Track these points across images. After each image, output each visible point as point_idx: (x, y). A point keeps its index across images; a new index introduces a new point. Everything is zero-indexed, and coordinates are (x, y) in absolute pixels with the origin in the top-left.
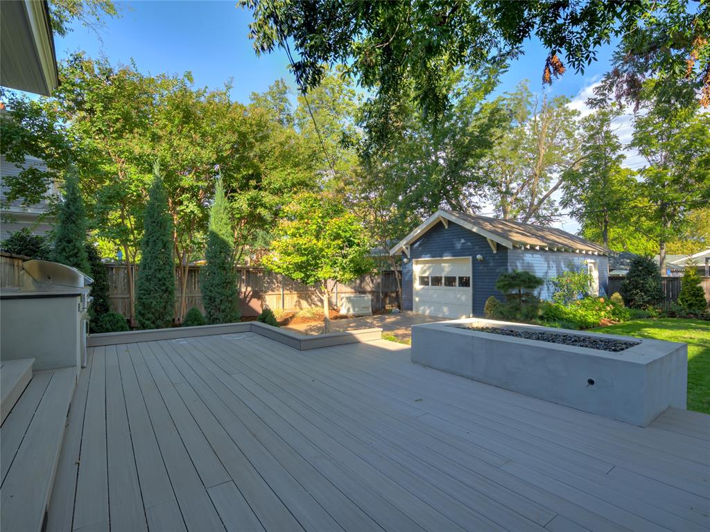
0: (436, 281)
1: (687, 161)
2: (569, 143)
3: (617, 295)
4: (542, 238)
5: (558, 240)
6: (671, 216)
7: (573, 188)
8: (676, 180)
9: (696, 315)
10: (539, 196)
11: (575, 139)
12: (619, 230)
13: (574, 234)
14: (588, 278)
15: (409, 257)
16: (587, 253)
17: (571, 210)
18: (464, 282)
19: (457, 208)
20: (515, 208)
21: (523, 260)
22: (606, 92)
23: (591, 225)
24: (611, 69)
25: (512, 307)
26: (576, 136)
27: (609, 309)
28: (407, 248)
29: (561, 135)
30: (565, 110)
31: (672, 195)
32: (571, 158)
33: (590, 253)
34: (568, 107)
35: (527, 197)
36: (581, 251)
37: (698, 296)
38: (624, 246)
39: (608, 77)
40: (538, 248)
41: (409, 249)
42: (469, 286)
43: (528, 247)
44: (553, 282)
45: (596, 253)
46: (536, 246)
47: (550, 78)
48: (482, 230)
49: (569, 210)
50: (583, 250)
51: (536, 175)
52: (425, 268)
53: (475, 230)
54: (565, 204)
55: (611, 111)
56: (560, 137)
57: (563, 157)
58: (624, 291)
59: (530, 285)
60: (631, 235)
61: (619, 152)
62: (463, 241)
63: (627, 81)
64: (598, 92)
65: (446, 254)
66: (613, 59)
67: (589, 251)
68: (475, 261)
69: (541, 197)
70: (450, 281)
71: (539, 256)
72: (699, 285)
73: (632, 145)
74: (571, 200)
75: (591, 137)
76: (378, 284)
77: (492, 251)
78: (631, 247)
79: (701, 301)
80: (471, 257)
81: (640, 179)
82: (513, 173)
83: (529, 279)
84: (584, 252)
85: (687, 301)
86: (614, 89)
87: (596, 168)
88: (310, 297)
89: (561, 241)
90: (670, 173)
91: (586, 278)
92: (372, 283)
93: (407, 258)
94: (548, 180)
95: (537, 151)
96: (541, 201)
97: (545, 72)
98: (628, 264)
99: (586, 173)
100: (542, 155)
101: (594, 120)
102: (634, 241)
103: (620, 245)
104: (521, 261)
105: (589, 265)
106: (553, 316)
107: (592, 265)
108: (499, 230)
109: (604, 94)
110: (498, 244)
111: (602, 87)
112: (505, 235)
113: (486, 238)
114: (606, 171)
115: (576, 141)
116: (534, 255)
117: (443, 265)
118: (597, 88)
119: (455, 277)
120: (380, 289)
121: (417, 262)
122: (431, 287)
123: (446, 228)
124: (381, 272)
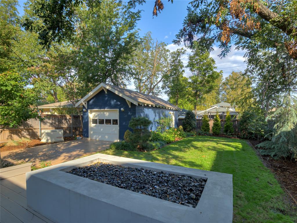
0: (101, 122)
1: (205, 75)
2: (165, 63)
3: (181, 127)
4: (153, 102)
5: (160, 103)
6: (199, 96)
7: (166, 82)
8: (201, 83)
9: (207, 134)
10: (154, 84)
11: (168, 62)
12: (182, 100)
13: (166, 101)
14: (171, 120)
15: (86, 108)
16: (170, 109)
17: (165, 91)
18: (115, 122)
19: (116, 85)
20: (144, 89)
21: (144, 113)
22: (180, 38)
23: (172, 97)
24: (182, 28)
25: (137, 136)
26: (168, 61)
27: (178, 133)
28: (85, 103)
29: (162, 59)
30: (164, 49)
31: (200, 88)
32: (166, 70)
33: (172, 109)
34: (165, 48)
35: (149, 84)
36: (168, 108)
37: (207, 127)
38: (183, 107)
39: (181, 31)
40: (150, 106)
41: (87, 104)
42: (117, 124)
43: (146, 105)
44: (157, 122)
45: (174, 109)
46: (150, 104)
47: (156, 12)
48: (124, 95)
49: (164, 91)
50: (169, 107)
51: (152, 75)
52: (96, 115)
53: (121, 95)
54: (163, 88)
55: (181, 51)
56: (162, 60)
57: (163, 69)
58: (184, 125)
59: (145, 124)
60: (185, 102)
61: (183, 69)
62: (115, 101)
63: (188, 34)
64: (177, 37)
65: (107, 108)
66: (183, 23)
67: (171, 108)
68: (120, 111)
69: (154, 85)
70: (108, 121)
71: (151, 109)
72: (208, 123)
73: (188, 66)
74: (165, 87)
75: (174, 61)
76: (71, 124)
77: (129, 106)
78: (185, 107)
79: (208, 129)
80: (118, 109)
81: (190, 80)
82: (144, 73)
83: (145, 121)
84: (169, 108)
85: (204, 129)
86: (183, 37)
87: (175, 74)
88: (20, 132)
89: (161, 103)
90: (200, 79)
91: (170, 119)
92: (67, 124)
93: (85, 109)
94: (157, 78)
95: (153, 65)
96: (154, 86)
97: (154, 9)
98: (184, 114)
99: (171, 75)
100: (155, 67)
101: (175, 54)
102: (186, 105)
103: (181, 106)
104: (143, 114)
105: (171, 114)
106: (156, 139)
107: (172, 114)
108: (133, 96)
109: (179, 39)
110: (131, 103)
111: (179, 35)
112: (135, 99)
113: (125, 99)
114: (178, 76)
115: (168, 63)
116: (149, 109)
117: (105, 113)
118: (177, 35)
119: (111, 120)
120: (72, 126)
121: (91, 112)
122: (99, 125)
123: (106, 93)
124: (72, 116)
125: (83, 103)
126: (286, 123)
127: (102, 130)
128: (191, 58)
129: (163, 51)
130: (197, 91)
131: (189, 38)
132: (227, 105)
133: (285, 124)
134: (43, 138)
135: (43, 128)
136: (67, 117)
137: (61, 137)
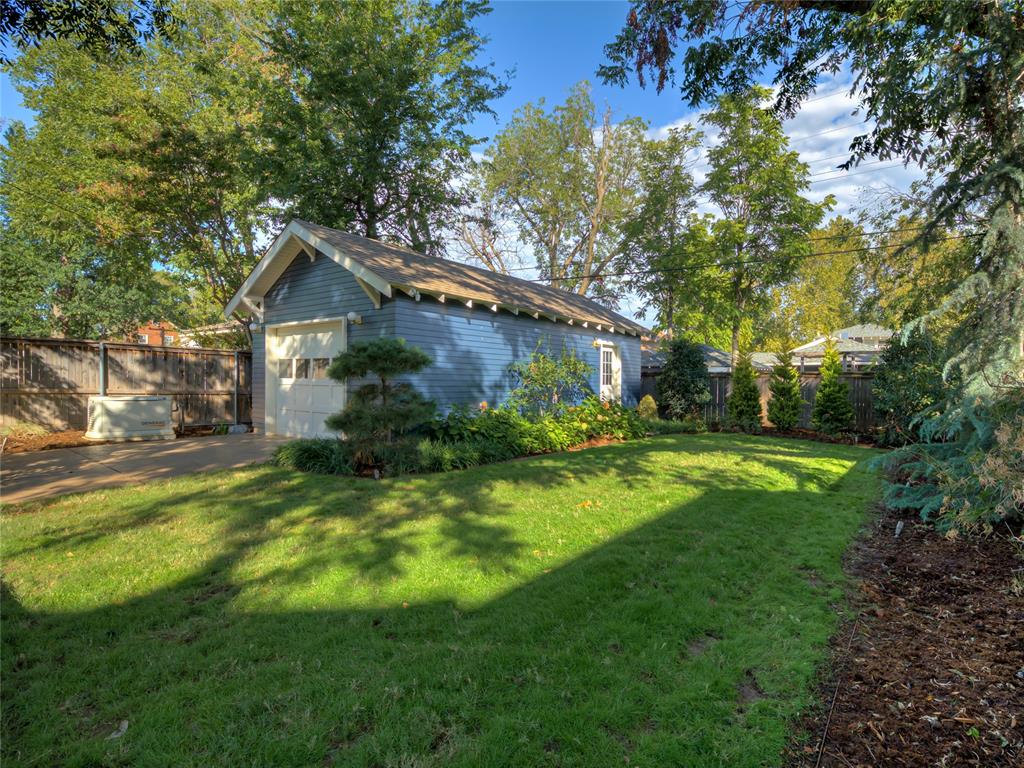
3: (649, 401)
15: (261, 321)
16: (592, 327)
33: (601, 328)
36: (578, 322)
37: (750, 399)
40: (469, 304)
41: (262, 305)
43: (442, 299)
45: (613, 329)
46: (467, 300)
50: (584, 323)
51: (593, 227)
53: (347, 264)
55: (686, 138)
67: (598, 324)
73: (706, 187)
77: (373, 304)
79: (754, 407)
80: (342, 318)
93: (258, 324)
100: (600, 197)
105: (602, 349)
107: (608, 349)
116: (472, 321)
117: (320, 335)
118: (610, 46)
120: (233, 389)
121: (276, 332)
122: (296, 381)
123: (312, 260)
124: (235, 354)
125: (247, 301)
126: (1002, 348)
127: (309, 401)
128: (716, 155)
129: (635, 146)
130: (739, 277)
131: (656, 51)
132: (876, 335)
133: (996, 356)
134: (93, 425)
135: (115, 390)
136: (216, 357)
137: (162, 424)
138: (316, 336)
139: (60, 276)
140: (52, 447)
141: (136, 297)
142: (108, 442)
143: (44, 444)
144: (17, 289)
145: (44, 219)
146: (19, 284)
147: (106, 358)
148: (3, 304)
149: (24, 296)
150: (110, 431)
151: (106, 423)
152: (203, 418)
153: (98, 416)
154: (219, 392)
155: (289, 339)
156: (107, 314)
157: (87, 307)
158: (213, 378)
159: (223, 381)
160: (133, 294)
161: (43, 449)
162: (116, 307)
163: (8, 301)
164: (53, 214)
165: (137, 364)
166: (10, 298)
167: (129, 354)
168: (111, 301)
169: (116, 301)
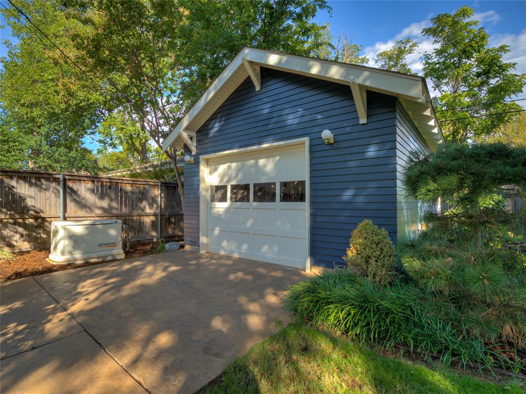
15: (195, 153)
18: (292, 193)
28: (191, 139)
41: (195, 139)
42: (303, 200)
68: (316, 145)
70: (264, 193)
77: (357, 119)
80: (308, 139)
93: (191, 156)
117: (262, 162)
119: (274, 184)
120: (158, 211)
121: (208, 162)
122: (231, 205)
123: (258, 88)
124: (159, 184)
125: (185, 135)
127: (249, 223)
134: (55, 248)
135: (73, 214)
136: (146, 186)
137: (114, 245)
138: (257, 162)
139: (32, 143)
140: (18, 275)
141: (75, 155)
142: (69, 265)
143: (10, 271)
144: (9, 151)
145: (22, 101)
146: (10, 149)
147: (65, 187)
148: (1, 160)
149: (12, 155)
150: (71, 253)
151: (67, 246)
152: (137, 235)
153: (61, 239)
154: (148, 214)
155: (222, 168)
156: (59, 165)
157: (49, 162)
158: (144, 203)
159: (151, 206)
160: (73, 154)
161: (9, 278)
162: (65, 161)
163: (3, 158)
164: (28, 98)
165: (89, 192)
166: (4, 156)
167: (83, 184)
168: (61, 158)
169: (63, 158)
